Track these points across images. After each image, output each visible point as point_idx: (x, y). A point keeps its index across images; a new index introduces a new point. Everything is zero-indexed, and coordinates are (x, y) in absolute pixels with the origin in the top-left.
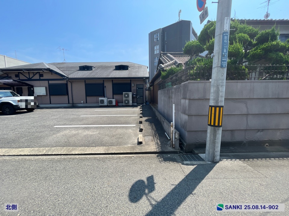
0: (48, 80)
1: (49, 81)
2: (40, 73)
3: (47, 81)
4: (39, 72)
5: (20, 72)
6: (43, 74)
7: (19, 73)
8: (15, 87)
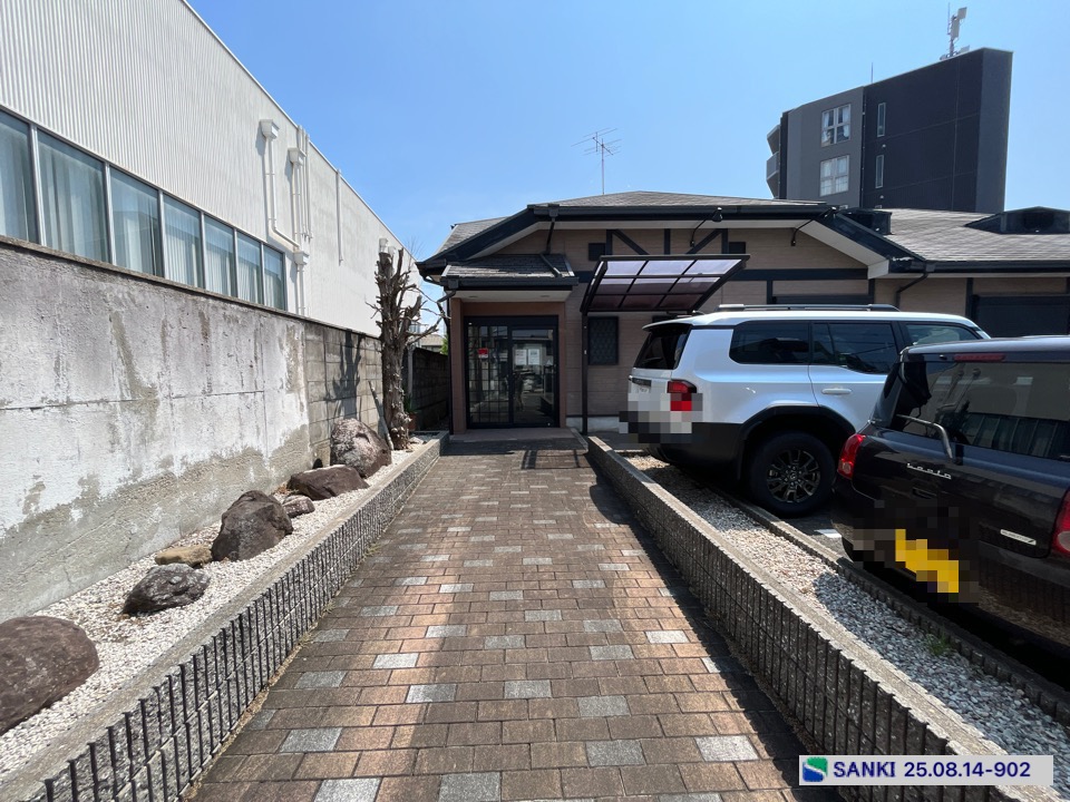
0: (769, 276)
1: (775, 283)
2: (731, 239)
3: (764, 284)
4: (725, 232)
5: (618, 232)
6: (744, 244)
7: (610, 233)
8: (590, 314)
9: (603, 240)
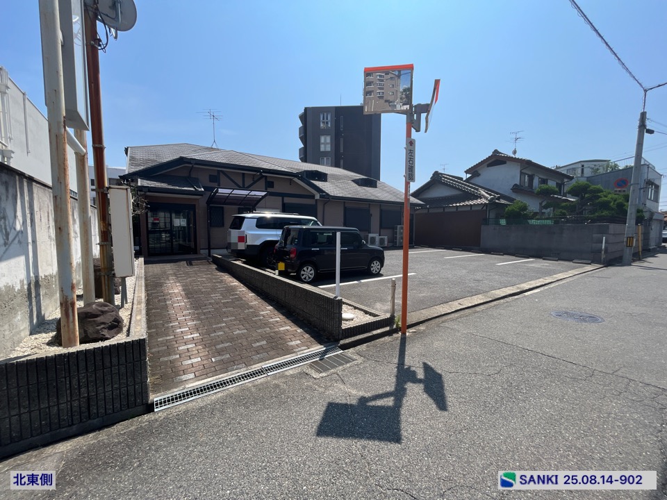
0: (283, 195)
1: (285, 198)
2: (268, 180)
3: (281, 198)
4: (266, 177)
5: (222, 171)
7: (219, 171)
8: (211, 205)
9: (216, 174)
